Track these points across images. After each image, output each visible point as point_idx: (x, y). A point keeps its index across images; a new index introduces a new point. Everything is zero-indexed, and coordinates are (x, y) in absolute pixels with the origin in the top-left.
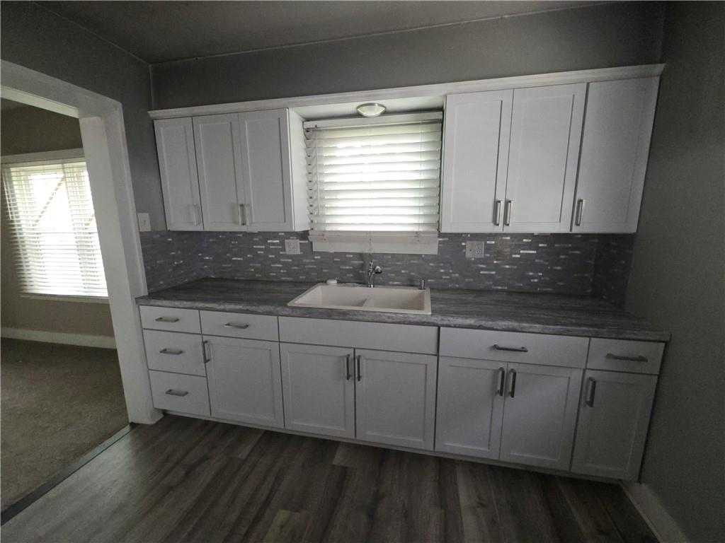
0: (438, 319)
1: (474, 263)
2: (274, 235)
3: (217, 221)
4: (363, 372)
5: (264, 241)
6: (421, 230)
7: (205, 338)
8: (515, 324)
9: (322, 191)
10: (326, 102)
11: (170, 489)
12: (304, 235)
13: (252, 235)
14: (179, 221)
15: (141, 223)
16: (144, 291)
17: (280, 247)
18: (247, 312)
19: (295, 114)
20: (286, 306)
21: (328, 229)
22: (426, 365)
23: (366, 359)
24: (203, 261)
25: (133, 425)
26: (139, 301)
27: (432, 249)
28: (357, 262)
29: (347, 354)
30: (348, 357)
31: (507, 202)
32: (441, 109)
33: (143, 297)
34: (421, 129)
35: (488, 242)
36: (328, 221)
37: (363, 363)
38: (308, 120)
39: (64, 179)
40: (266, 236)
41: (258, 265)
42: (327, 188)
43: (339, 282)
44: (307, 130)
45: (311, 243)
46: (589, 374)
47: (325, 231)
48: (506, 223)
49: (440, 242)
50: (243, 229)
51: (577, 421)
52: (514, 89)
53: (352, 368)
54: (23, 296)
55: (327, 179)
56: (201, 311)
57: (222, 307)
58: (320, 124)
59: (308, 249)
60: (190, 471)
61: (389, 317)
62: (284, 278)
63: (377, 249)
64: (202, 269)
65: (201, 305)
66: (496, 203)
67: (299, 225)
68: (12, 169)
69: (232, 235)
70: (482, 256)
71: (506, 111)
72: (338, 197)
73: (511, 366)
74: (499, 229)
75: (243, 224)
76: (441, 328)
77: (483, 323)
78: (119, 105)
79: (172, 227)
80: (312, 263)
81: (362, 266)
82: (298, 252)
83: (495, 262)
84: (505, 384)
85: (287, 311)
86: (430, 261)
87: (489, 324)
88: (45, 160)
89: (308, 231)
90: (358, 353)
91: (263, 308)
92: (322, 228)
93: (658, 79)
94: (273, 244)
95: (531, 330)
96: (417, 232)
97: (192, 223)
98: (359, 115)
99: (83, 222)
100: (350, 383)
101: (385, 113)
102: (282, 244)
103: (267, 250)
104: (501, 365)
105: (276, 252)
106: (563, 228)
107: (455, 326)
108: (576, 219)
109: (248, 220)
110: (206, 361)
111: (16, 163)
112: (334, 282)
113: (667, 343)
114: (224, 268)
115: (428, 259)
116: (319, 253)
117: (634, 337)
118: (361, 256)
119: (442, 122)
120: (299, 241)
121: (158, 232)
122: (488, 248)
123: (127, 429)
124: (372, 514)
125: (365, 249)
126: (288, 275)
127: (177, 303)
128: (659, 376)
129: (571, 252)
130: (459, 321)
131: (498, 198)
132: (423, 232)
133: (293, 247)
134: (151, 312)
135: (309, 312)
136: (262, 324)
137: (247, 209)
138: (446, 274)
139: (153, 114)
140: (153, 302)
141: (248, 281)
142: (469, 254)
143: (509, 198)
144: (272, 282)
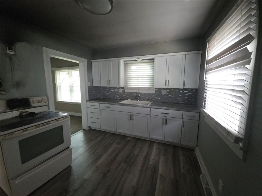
0: (150, 107)
1: (164, 95)
2: (116, 88)
3: (104, 84)
4: (134, 118)
5: (114, 89)
6: (151, 87)
7: (100, 110)
8: (166, 108)
9: (128, 77)
10: (129, 59)
11: (92, 140)
12: (123, 88)
13: (111, 88)
14: (96, 84)
15: (88, 84)
16: (88, 99)
17: (117, 91)
18: (110, 104)
19: (122, 61)
20: (118, 103)
21: (129, 86)
22: (148, 117)
23: (135, 115)
24: (99, 94)
25: (83, 130)
26: (87, 101)
27: (154, 92)
28: (135, 95)
29: (130, 114)
30: (131, 115)
31: (168, 81)
32: (154, 59)
33: (88, 101)
34: (150, 64)
35: (167, 90)
36: (129, 85)
37: (134, 116)
38: (125, 61)
39: (68, 73)
40: (114, 88)
41: (112, 95)
42: (129, 77)
43: (131, 100)
44: (125, 64)
45: (125, 90)
46: (184, 120)
47: (128, 87)
48: (168, 86)
49: (156, 90)
50: (109, 86)
51: (181, 131)
52: (169, 56)
53: (132, 117)
54: (56, 102)
55: (129, 75)
56: (100, 104)
57: (104, 103)
58: (128, 62)
59: (124, 91)
60: (96, 137)
61: (140, 106)
62: (118, 98)
63: (141, 91)
64: (99, 96)
65: (100, 102)
66: (166, 81)
67: (122, 85)
68: (57, 71)
69: (106, 87)
70: (166, 94)
71: (168, 61)
72: (132, 79)
73: (166, 118)
74: (167, 87)
75: (110, 85)
76: (151, 109)
77: (160, 107)
78: (86, 60)
79: (94, 86)
80: (125, 95)
81: (137, 96)
82: (122, 92)
83: (169, 95)
84: (165, 122)
85: (118, 104)
86: (153, 95)
87: (161, 108)
88: (64, 69)
89: (124, 87)
90: (133, 114)
91: (113, 103)
92: (127, 86)
93: (201, 54)
94: (116, 90)
95: (170, 109)
96: (150, 88)
97: (98, 84)
98: (136, 60)
99: (71, 84)
100: (131, 121)
101: (143, 60)
102: (118, 90)
103: (114, 91)
104: (164, 117)
105: (116, 92)
106: (181, 87)
107: (154, 108)
108: (184, 85)
109: (110, 84)
110: (100, 115)
111: (57, 70)
112: (130, 99)
113: (200, 113)
114: (104, 95)
115: (153, 94)
116: (127, 92)
117: (192, 111)
118: (136, 93)
119: (154, 62)
120: (122, 89)
121: (91, 87)
122: (167, 92)
123: (82, 130)
124: (133, 147)
125: (137, 91)
126: (119, 97)
127: (95, 102)
128: (199, 120)
129: (188, 93)
130: (155, 107)
131: (166, 80)
132: (151, 88)
133: (121, 91)
134: (90, 104)
135: (123, 105)
136: (113, 107)
137: (110, 81)
138: (157, 98)
139: (92, 61)
140: (90, 101)
141: (109, 99)
142: (163, 93)
143: (169, 80)
144: (115, 99)
